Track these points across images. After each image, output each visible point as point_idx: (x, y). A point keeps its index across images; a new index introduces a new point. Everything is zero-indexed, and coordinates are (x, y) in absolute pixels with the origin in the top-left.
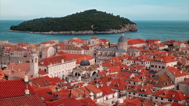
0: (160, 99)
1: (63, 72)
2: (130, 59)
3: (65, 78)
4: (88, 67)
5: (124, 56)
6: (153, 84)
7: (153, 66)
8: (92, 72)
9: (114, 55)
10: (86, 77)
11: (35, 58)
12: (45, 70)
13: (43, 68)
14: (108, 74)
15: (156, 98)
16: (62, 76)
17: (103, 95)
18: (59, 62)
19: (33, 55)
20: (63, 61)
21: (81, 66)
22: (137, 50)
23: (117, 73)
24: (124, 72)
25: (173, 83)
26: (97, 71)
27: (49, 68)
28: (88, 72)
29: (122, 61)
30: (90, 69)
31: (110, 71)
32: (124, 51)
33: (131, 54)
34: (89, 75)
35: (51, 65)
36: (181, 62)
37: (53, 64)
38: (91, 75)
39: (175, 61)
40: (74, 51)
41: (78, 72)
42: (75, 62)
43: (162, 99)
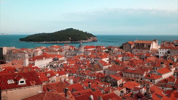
0: (93, 78)
1: (44, 64)
2: (84, 57)
3: (45, 68)
4: (57, 61)
5: (81, 55)
6: (91, 70)
7: (95, 61)
8: (60, 64)
9: (76, 55)
10: (56, 67)
11: (26, 56)
12: (33, 63)
13: (32, 62)
14: (68, 65)
15: (91, 77)
16: (43, 67)
17: (59, 75)
18: (42, 59)
19: (26, 55)
20: (44, 58)
21: (54, 61)
22: (90, 52)
23: (73, 64)
24: (78, 64)
25: (102, 70)
26: (62, 64)
27: (35, 62)
28: (58, 64)
29: (79, 58)
30: (59, 63)
31: (70, 64)
32: (82, 53)
33: (86, 54)
34: (58, 66)
35: (37, 60)
36: (112, 58)
37: (38, 60)
38: (59, 66)
39: (107, 58)
40: (52, 53)
41: (52, 64)
42: (52, 59)
43: (94, 78)
